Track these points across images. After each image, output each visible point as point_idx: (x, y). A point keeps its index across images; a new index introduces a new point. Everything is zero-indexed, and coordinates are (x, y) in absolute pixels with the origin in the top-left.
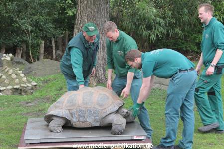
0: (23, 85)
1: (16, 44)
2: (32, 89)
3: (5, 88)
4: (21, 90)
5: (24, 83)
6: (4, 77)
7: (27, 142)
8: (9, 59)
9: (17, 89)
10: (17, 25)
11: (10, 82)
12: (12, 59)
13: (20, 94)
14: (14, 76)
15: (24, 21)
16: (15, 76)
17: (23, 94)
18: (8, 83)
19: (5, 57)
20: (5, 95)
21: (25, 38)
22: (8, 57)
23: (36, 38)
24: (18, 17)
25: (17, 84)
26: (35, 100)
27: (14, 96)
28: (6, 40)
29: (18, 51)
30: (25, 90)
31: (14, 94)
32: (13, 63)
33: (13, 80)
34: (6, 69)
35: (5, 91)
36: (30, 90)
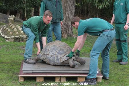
0: (21, 36)
1: (16, 10)
3: (9, 37)
4: (20, 39)
5: (22, 34)
6: (9, 30)
7: (24, 72)
8: (12, 19)
9: (17, 38)
11: (13, 34)
12: (14, 19)
13: (19, 41)
14: (15, 30)
16: (16, 30)
17: (21, 41)
18: (11, 34)
19: (10, 17)
20: (10, 42)
21: (22, 6)
22: (12, 18)
23: (29, 6)
25: (17, 35)
27: (15, 42)
28: (10, 7)
29: (18, 14)
30: (22, 39)
31: (15, 41)
32: (14, 21)
33: (15, 32)
34: (11, 25)
35: (9, 39)
36: (25, 39)
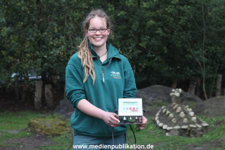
0: (191, 126)
1: (188, 78)
2: (202, 130)
3: (171, 128)
4: (189, 131)
5: (194, 123)
6: (171, 115)
8: (178, 94)
9: (185, 130)
10: (190, 56)
11: (177, 122)
12: (181, 95)
13: (189, 135)
14: (182, 114)
15: (198, 52)
16: (184, 115)
17: (192, 135)
18: (175, 122)
19: (174, 92)
20: (171, 136)
21: (199, 72)
23: (212, 71)
24: (192, 47)
25: (185, 124)
26: (204, 143)
27: (181, 137)
28: (178, 73)
29: (191, 86)
30: (193, 131)
31: (181, 135)
32: (182, 100)
33: (181, 119)
34: (175, 105)
35: (171, 132)
36: (200, 131)
